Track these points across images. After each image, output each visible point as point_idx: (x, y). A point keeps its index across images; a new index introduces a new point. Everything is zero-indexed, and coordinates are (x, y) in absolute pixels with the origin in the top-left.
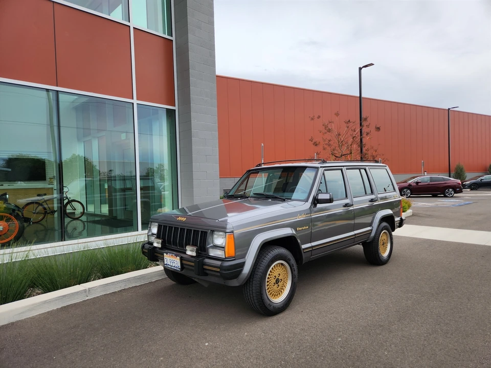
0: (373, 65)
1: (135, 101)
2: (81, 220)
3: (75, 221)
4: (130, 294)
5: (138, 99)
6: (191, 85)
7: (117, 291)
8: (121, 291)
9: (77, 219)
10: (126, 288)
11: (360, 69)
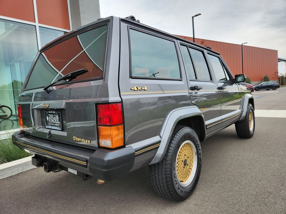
0: (201, 14)
1: (37, 24)
2: (10, 120)
3: (5, 121)
4: (26, 177)
5: (39, 22)
6: (81, 13)
7: (14, 175)
8: (18, 174)
9: (7, 119)
10: (24, 171)
11: (193, 17)
